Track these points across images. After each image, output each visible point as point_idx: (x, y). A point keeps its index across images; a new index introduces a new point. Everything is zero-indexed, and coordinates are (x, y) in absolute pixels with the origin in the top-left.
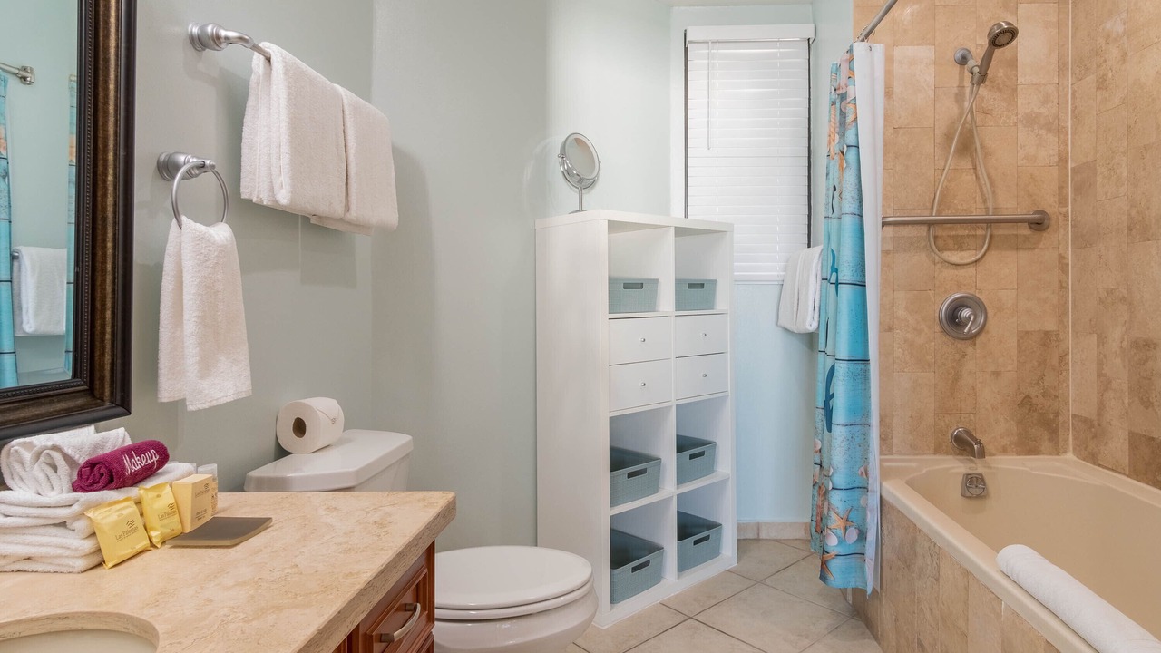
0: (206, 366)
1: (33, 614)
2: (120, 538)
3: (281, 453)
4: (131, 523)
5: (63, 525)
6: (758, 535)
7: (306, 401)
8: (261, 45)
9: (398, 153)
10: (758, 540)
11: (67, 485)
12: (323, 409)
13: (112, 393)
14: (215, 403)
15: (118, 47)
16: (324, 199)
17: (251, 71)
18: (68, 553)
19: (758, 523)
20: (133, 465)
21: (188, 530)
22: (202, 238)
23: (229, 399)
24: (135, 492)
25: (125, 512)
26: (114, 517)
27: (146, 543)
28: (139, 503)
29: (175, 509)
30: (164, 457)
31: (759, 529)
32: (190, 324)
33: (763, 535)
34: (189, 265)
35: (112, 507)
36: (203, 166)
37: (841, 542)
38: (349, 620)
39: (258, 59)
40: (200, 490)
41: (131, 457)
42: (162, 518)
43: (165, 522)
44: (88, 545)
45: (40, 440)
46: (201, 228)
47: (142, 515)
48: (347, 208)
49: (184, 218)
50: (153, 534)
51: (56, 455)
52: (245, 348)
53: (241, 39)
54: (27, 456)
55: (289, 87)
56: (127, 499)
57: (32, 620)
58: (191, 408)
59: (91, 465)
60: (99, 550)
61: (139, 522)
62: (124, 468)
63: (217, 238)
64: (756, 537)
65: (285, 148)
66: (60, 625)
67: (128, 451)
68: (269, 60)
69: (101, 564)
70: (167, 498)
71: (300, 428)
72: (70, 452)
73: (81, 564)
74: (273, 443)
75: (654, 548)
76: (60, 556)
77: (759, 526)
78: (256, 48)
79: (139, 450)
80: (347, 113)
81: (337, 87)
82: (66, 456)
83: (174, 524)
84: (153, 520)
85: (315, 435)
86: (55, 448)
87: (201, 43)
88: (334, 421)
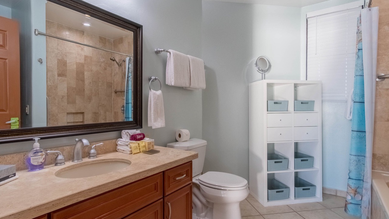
0: (155, 120)
1: (120, 158)
2: (135, 149)
3: (177, 141)
4: (137, 147)
5: (127, 145)
6: (336, 194)
7: (181, 130)
8: (169, 51)
9: (206, 67)
10: (336, 196)
11: (129, 139)
12: (185, 132)
13: (139, 124)
14: (156, 128)
15: (140, 58)
16: (184, 83)
17: (167, 57)
18: (127, 150)
19: (336, 190)
20: (139, 137)
21: (147, 151)
22: (154, 94)
23: (160, 127)
24: (138, 142)
25: (136, 145)
26: (134, 145)
27: (139, 151)
28: (139, 144)
29: (145, 146)
30: (144, 137)
31: (336, 192)
32: (152, 112)
33: (338, 194)
34: (152, 99)
35: (134, 144)
36: (156, 79)
37: (352, 198)
38: (159, 169)
39: (168, 54)
40: (149, 144)
41: (138, 135)
42: (142, 147)
43: (143, 148)
44: (130, 149)
45: (127, 131)
46: (155, 91)
47: (139, 146)
48: (190, 84)
49: (151, 90)
50: (141, 150)
51: (128, 133)
52: (164, 116)
53: (164, 50)
54: (124, 133)
55: (174, 59)
56: (137, 143)
57: (119, 159)
58: (153, 128)
59: (132, 136)
60: (131, 151)
61: (138, 147)
62: (137, 137)
63: (157, 94)
64: (335, 195)
65: (173, 73)
66: (123, 161)
67: (138, 134)
68: (170, 53)
69: (132, 154)
70: (144, 144)
71: (180, 136)
72: (130, 133)
73: (129, 153)
74: (175, 139)
75: (287, 187)
76: (126, 151)
77: (336, 191)
78: (167, 52)
79: (140, 134)
80: (190, 61)
81: (188, 56)
82: (129, 134)
83: (144, 149)
84: (141, 148)
85: (184, 138)
86: (128, 132)
87: (157, 52)
88: (187, 135)
